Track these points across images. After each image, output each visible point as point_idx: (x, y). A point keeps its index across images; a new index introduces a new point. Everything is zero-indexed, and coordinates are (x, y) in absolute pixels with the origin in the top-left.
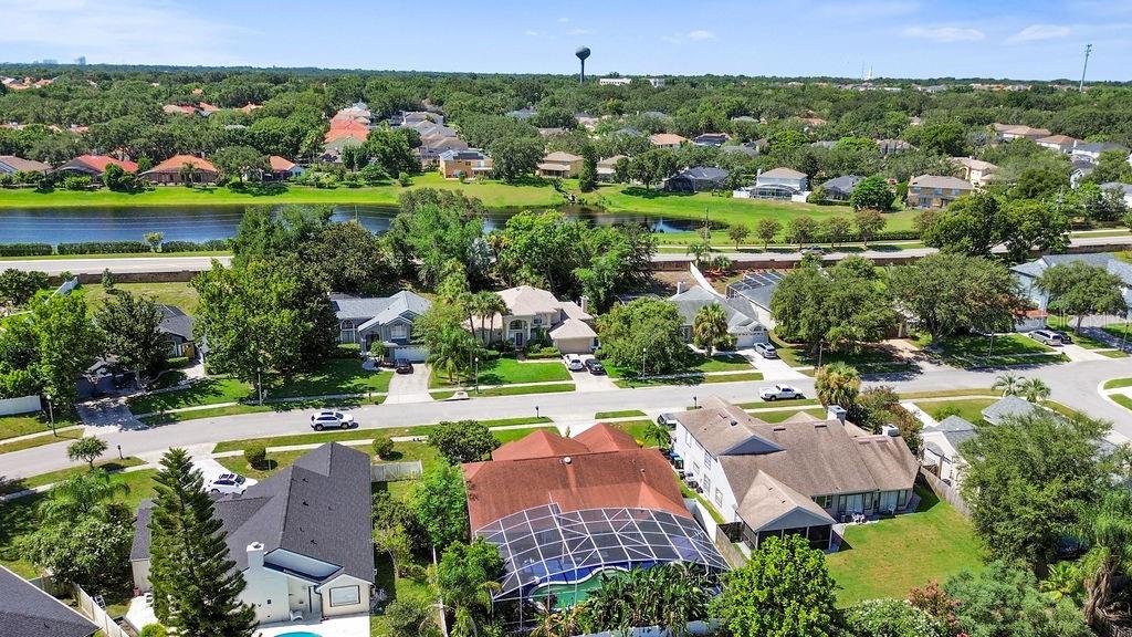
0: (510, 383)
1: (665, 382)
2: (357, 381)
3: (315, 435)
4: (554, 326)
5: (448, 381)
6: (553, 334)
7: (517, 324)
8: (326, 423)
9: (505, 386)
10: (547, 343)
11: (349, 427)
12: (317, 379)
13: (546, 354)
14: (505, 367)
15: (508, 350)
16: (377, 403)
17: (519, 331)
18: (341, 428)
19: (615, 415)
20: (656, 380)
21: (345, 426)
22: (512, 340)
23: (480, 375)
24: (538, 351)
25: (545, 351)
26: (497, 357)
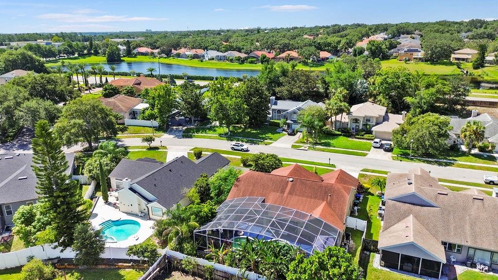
0: (334, 147)
1: (424, 161)
2: (270, 135)
3: (231, 152)
4: (377, 124)
5: (306, 141)
6: (373, 129)
7: (356, 120)
8: (236, 148)
9: (331, 148)
10: (370, 132)
11: (244, 151)
12: (254, 132)
13: (366, 137)
14: (342, 140)
15: (346, 132)
16: (266, 145)
17: (357, 124)
18: (241, 151)
20: (419, 160)
22: (353, 129)
23: (323, 141)
24: (363, 136)
25: (366, 136)
26: (341, 135)
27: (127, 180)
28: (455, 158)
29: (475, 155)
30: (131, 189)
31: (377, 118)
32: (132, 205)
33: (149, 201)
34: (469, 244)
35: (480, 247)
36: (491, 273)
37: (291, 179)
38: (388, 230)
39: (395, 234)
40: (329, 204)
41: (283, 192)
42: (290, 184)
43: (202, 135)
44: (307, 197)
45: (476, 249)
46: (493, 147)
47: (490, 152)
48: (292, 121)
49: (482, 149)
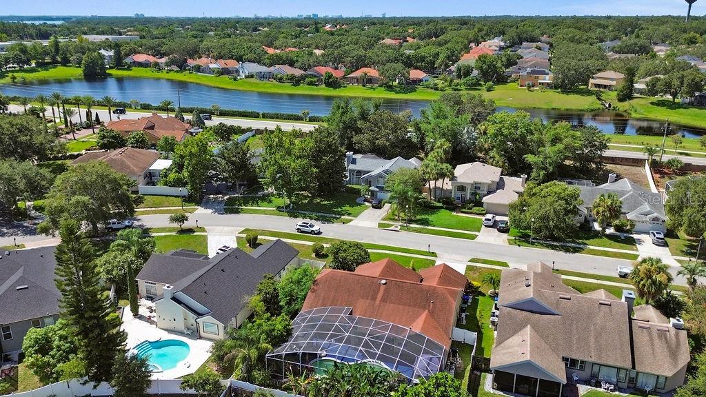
0: (434, 226)
1: (548, 246)
2: (347, 208)
3: (297, 235)
4: (489, 193)
5: (396, 218)
6: (485, 200)
7: (462, 188)
8: (303, 229)
9: (430, 227)
10: (480, 204)
11: (315, 234)
12: (326, 203)
13: (475, 211)
14: (444, 214)
15: (450, 204)
16: (344, 223)
17: (463, 192)
18: (310, 233)
19: (485, 262)
20: (542, 244)
21: (313, 233)
22: (458, 198)
23: (418, 217)
24: (471, 209)
25: (475, 209)
26: (442, 208)
27: (168, 287)
28: (585, 241)
29: (610, 237)
30: (174, 299)
31: (489, 185)
32: (175, 320)
33: (200, 315)
34: (593, 360)
35: (605, 363)
36: (617, 393)
37: (384, 281)
38: (502, 345)
39: (510, 350)
40: (432, 313)
41: (374, 299)
42: (383, 287)
43: (252, 208)
44: (405, 304)
45: (600, 365)
46: (633, 226)
47: (629, 231)
48: (377, 187)
49: (618, 228)
